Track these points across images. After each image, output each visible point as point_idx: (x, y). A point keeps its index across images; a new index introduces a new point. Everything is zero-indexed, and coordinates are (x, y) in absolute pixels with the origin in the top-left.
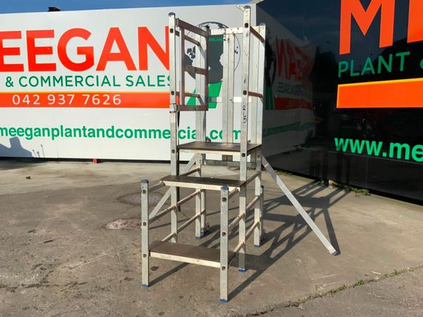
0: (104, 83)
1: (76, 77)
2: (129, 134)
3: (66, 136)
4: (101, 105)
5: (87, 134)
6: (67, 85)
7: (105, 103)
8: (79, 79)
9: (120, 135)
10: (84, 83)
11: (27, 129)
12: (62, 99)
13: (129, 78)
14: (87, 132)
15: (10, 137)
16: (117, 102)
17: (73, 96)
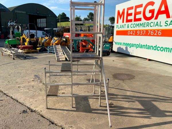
0: (156, 25)
1: (147, 23)
2: (162, 49)
3: (141, 48)
4: (154, 35)
5: (147, 48)
6: (144, 27)
7: (155, 34)
8: (148, 24)
9: (158, 49)
10: (149, 25)
11: (130, 44)
12: (141, 33)
13: (167, 22)
14: (147, 47)
15: (126, 46)
16: (160, 34)
17: (145, 31)
